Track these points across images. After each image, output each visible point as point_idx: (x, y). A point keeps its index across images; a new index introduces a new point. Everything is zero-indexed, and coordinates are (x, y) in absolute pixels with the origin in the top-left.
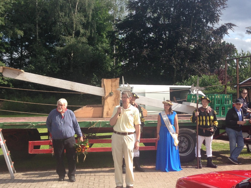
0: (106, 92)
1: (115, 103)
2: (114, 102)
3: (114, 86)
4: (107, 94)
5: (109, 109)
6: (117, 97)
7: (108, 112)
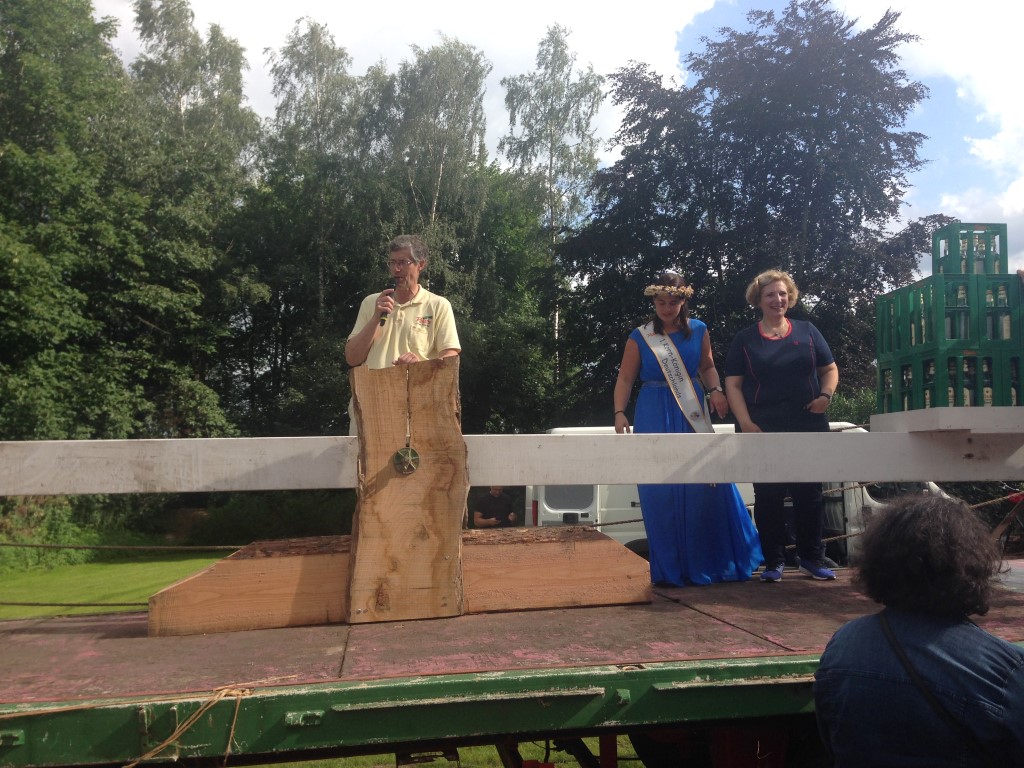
0: (370, 448)
1: (431, 519)
2: (427, 512)
3: (424, 407)
4: (378, 463)
5: (394, 566)
6: (445, 480)
7: (386, 581)
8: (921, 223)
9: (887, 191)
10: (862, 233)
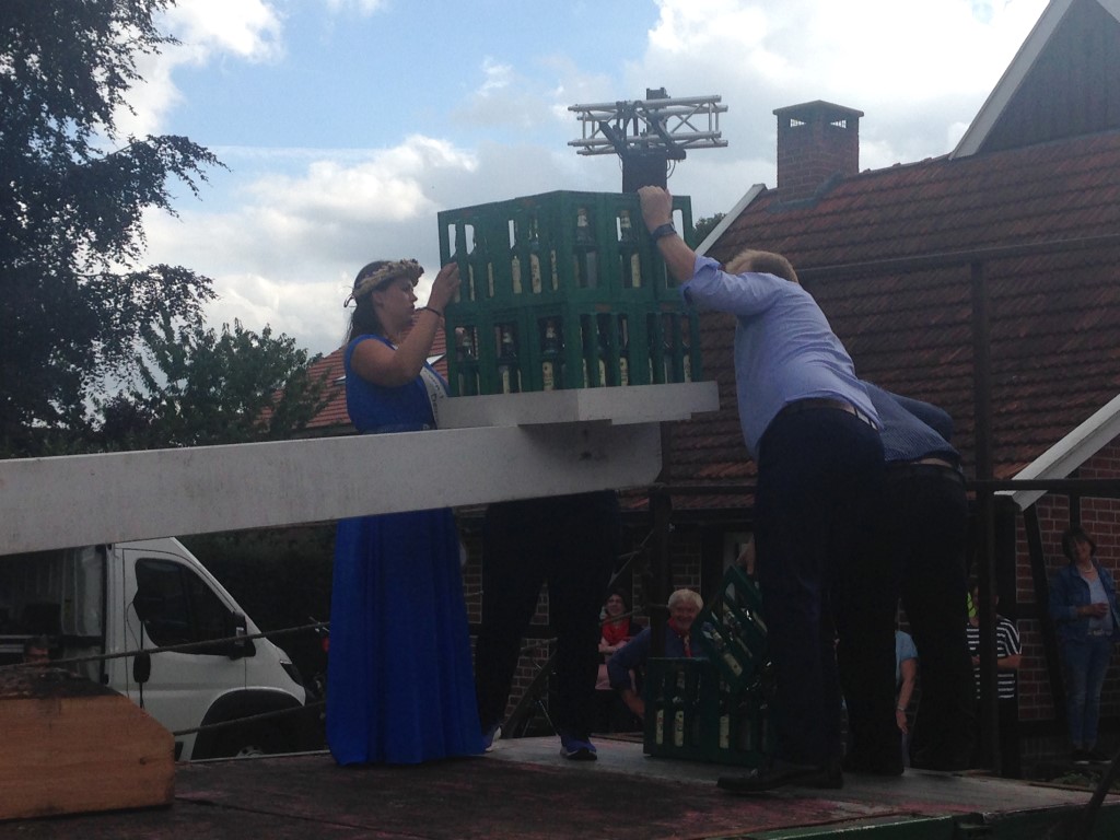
8: (151, 144)
9: (99, 74)
10: (52, 139)
